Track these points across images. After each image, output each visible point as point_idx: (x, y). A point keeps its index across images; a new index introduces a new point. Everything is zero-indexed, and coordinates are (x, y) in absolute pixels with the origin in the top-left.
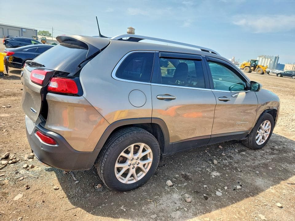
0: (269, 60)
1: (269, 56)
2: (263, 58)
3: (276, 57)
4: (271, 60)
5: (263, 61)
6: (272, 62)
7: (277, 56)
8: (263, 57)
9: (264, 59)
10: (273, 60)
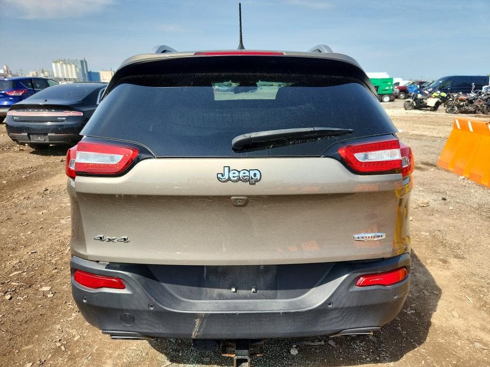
0: (73, 66)
1: (70, 59)
2: (61, 65)
3: (82, 62)
4: (76, 67)
5: (65, 69)
6: (79, 70)
7: (83, 59)
8: (61, 62)
9: (64, 65)
10: (80, 66)
